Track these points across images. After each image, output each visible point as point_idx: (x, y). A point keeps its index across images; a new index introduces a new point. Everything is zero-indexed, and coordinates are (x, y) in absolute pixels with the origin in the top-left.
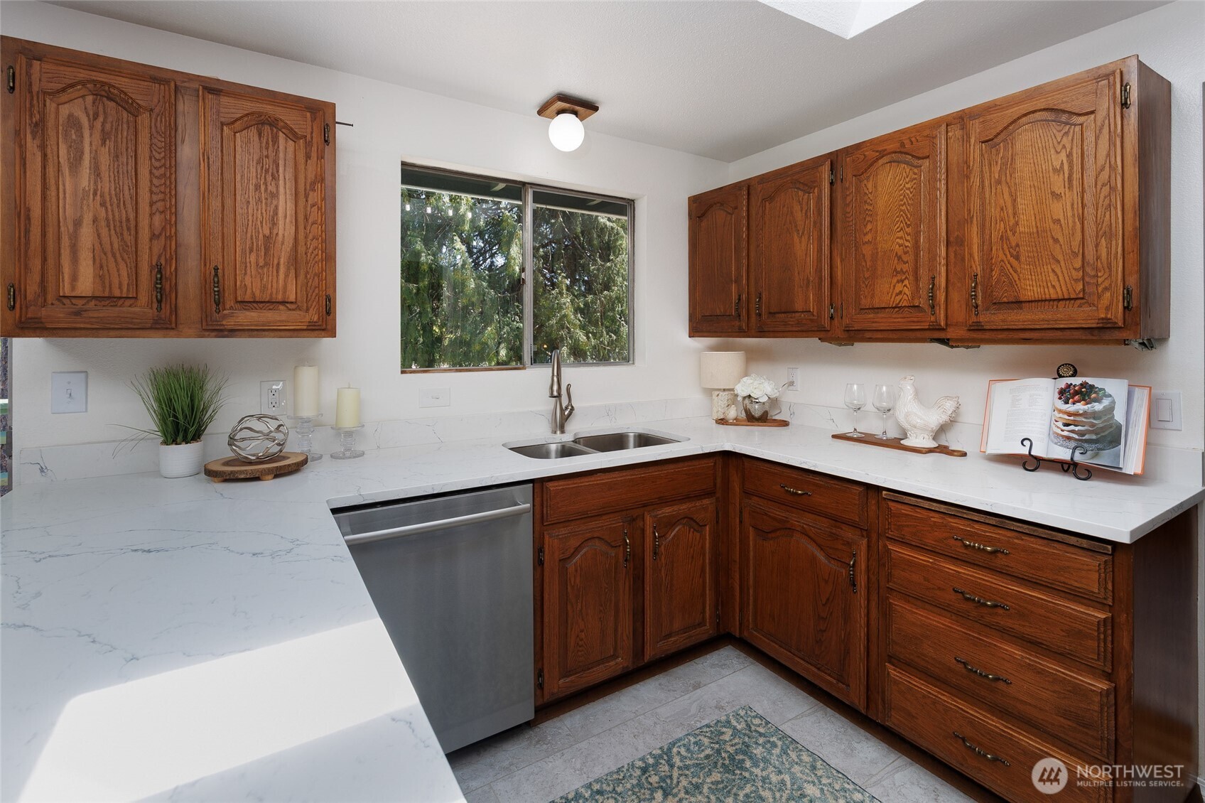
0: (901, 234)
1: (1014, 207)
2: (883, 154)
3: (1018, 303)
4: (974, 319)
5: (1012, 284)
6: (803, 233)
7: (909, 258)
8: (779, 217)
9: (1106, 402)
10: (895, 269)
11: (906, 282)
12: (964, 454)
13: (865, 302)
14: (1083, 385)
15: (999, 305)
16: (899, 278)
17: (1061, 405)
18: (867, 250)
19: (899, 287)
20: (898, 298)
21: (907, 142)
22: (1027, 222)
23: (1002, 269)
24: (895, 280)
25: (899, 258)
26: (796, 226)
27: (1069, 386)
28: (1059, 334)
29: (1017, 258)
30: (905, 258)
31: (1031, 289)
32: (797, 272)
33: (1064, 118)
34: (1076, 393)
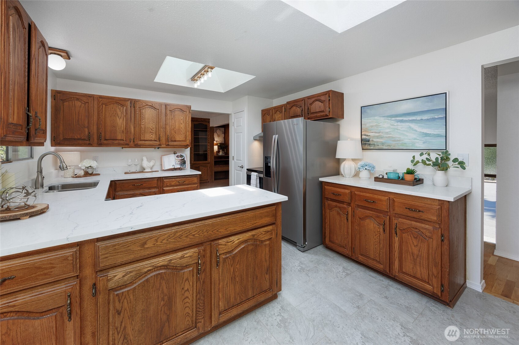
0: (152, 124)
1: (175, 124)
2: (147, 105)
3: (175, 141)
4: (168, 143)
5: (174, 137)
6: (121, 118)
7: (154, 130)
8: (110, 111)
9: (183, 157)
10: (150, 132)
11: (153, 135)
12: (158, 171)
13: (142, 138)
14: (180, 155)
15: (172, 141)
16: (151, 134)
17: (177, 158)
18: (142, 126)
19: (151, 136)
20: (151, 138)
21: (154, 104)
22: (177, 127)
23: (173, 135)
24: (150, 134)
25: (152, 129)
26: (118, 115)
27: (178, 155)
28: (181, 146)
29: (175, 133)
30: (153, 129)
31: (178, 139)
32: (118, 129)
33: (182, 111)
34: (180, 156)
